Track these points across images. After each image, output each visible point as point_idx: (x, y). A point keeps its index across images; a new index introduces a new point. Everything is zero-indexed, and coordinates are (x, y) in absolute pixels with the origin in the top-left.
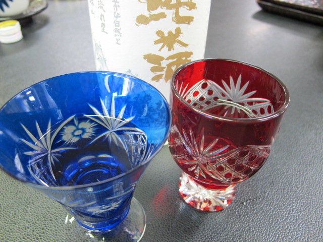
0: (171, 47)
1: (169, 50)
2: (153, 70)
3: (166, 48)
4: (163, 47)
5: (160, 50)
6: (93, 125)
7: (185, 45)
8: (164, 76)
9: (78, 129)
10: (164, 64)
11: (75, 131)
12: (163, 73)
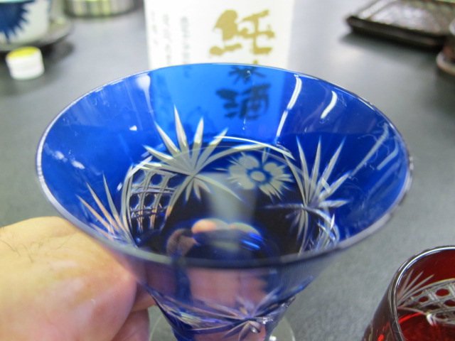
2: (226, 106)
6: (286, 177)
8: (238, 114)
9: (261, 169)
10: (239, 99)
11: (255, 169)
12: (238, 110)
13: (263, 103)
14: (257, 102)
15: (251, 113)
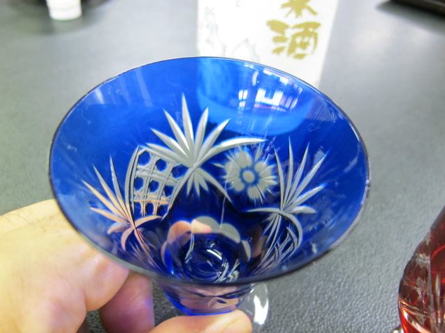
0: (298, 13)
1: (297, 17)
2: (276, 40)
3: (293, 14)
4: (290, 12)
5: (286, 16)
6: (272, 179)
7: (314, 13)
8: (286, 50)
9: (252, 168)
10: (289, 33)
12: (286, 45)
13: (312, 41)
14: (306, 40)
15: (299, 51)
